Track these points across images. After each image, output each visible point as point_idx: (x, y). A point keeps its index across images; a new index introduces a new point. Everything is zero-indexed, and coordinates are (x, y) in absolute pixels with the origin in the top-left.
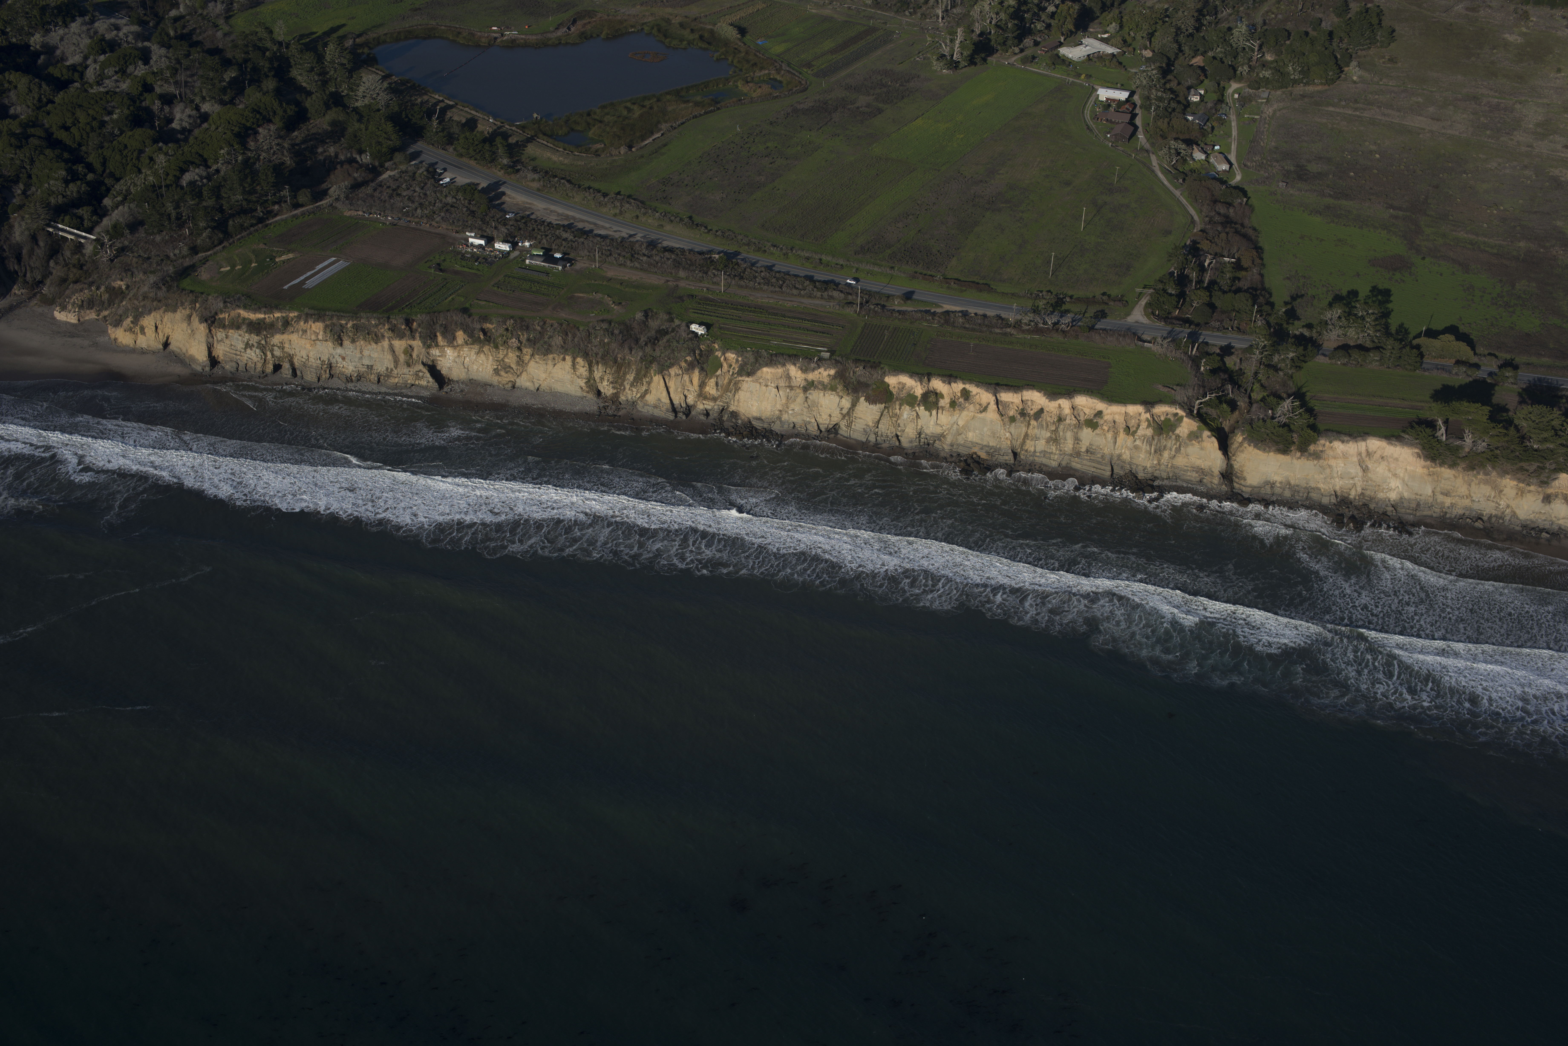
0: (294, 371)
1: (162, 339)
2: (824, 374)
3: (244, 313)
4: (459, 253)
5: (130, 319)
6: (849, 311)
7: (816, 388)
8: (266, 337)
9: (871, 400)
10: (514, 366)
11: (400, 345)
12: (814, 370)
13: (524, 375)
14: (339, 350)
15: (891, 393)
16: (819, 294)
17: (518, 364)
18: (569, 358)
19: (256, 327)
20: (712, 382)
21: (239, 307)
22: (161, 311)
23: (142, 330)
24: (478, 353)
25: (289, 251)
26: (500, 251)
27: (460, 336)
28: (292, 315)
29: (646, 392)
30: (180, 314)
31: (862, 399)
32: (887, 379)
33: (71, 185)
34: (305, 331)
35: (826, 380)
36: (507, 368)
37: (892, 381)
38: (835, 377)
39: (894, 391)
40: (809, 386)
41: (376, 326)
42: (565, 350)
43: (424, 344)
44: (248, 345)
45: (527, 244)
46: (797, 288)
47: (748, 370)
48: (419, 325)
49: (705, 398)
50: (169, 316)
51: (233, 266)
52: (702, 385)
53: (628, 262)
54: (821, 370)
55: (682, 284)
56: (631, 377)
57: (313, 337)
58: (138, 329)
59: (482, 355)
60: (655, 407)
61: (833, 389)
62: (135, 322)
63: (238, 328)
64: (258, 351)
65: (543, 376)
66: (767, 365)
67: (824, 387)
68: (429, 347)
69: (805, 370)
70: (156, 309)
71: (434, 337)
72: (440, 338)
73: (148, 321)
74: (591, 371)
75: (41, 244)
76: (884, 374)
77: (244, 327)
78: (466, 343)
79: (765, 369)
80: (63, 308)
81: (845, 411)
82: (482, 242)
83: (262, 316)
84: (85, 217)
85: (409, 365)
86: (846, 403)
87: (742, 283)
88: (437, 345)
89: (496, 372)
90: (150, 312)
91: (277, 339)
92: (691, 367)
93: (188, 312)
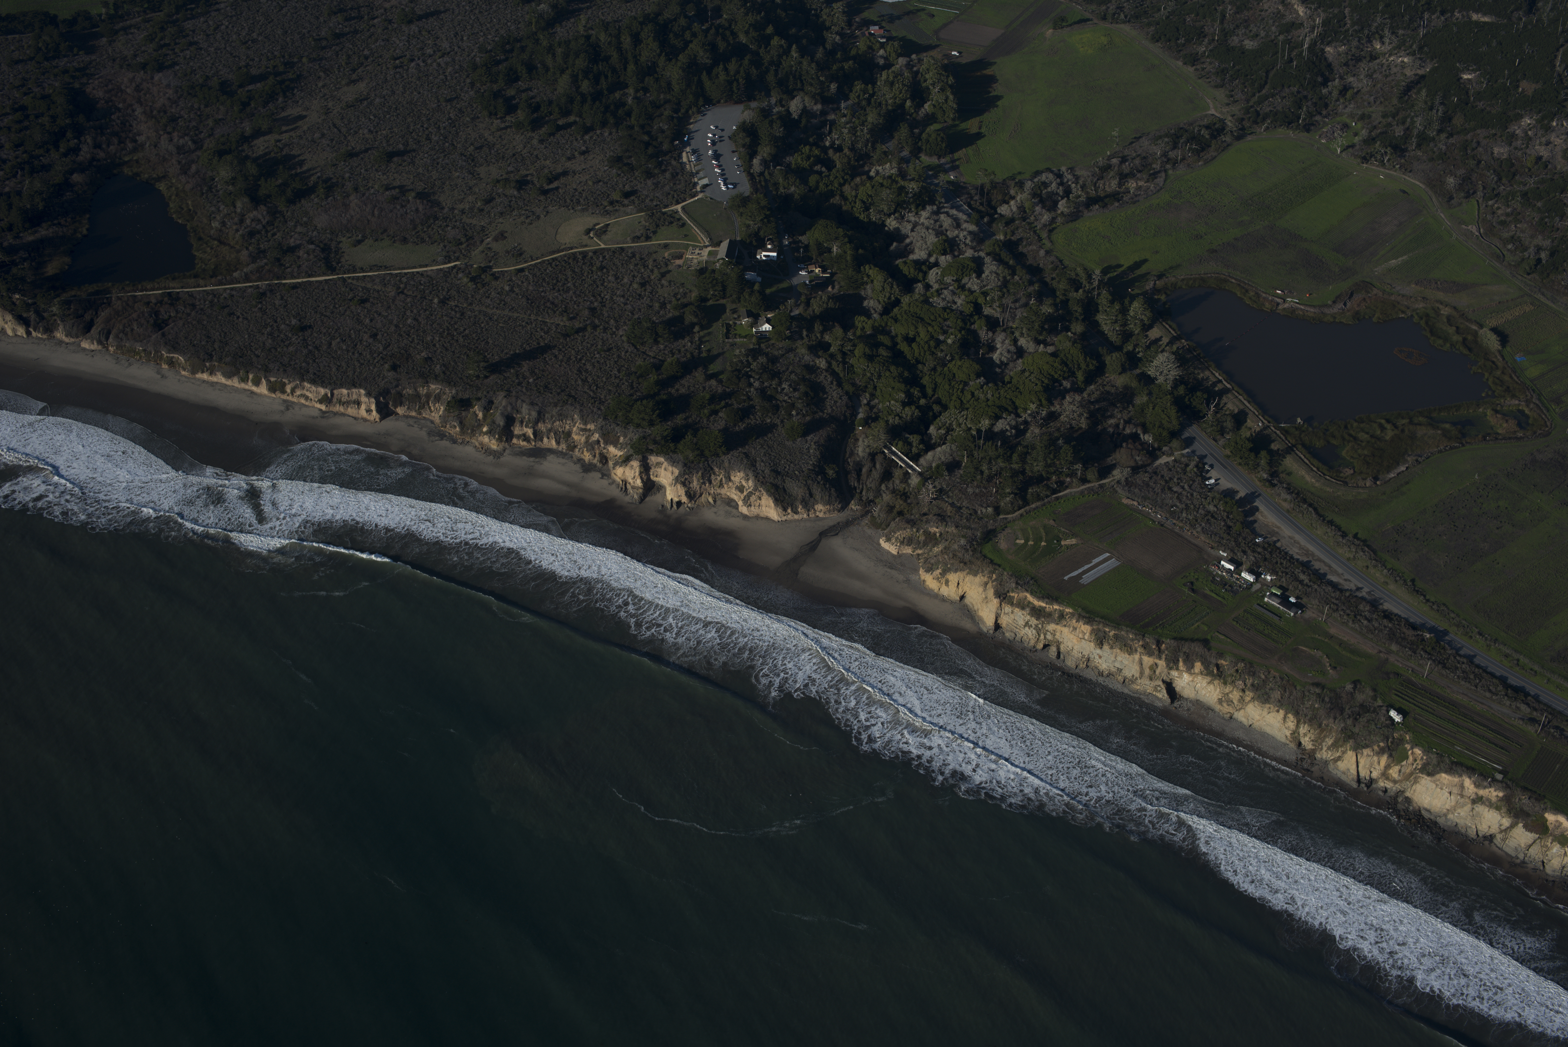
0: (1059, 653)
1: (960, 593)
2: (1494, 793)
3: (1030, 598)
4: (1210, 573)
5: (939, 571)
6: (1530, 729)
7: (1483, 803)
8: (1043, 623)
9: (1527, 827)
10: (1236, 702)
11: (1148, 660)
12: (1485, 788)
13: (1242, 712)
14: (1098, 651)
15: (1547, 828)
16: (1508, 703)
17: (1239, 701)
18: (1282, 712)
19: (1037, 613)
20: (1397, 768)
21: (1027, 591)
22: (965, 573)
23: (947, 583)
24: (1209, 683)
25: (1074, 535)
26: (1245, 580)
27: (1198, 666)
28: (1068, 610)
29: (1339, 759)
30: (979, 579)
31: (1521, 825)
32: (1546, 815)
33: (907, 409)
34: (1075, 629)
35: (1494, 799)
36: (1230, 702)
37: (1551, 818)
38: (1501, 800)
39: (1551, 827)
40: (1478, 800)
41: (1132, 640)
42: (1280, 704)
43: (1168, 665)
44: (1027, 624)
45: (1269, 578)
46: (1490, 691)
47: (1429, 770)
48: (1167, 649)
49: (1387, 778)
50: (970, 578)
51: (1027, 540)
52: (1387, 767)
53: (1350, 624)
54: (1492, 790)
55: (1392, 659)
56: (1329, 741)
57: (1081, 636)
58: (943, 581)
59: (1212, 686)
60: (1344, 773)
61: (1498, 808)
62: (943, 574)
63: (1023, 608)
64: (1034, 631)
65: (1258, 718)
66: (1446, 772)
67: (1490, 805)
68: (1171, 669)
69: (1477, 786)
70: (962, 570)
71: (1176, 662)
72: (1181, 664)
73: (953, 577)
74: (1297, 726)
75: (878, 466)
76: (1545, 810)
77: (1028, 610)
78: (1201, 673)
79: (1443, 775)
80: (888, 540)
81: (1503, 828)
82: (1232, 568)
83: (1044, 605)
84: (914, 444)
85: (1151, 679)
86: (1506, 822)
87: (1444, 672)
88: (1177, 669)
89: (1220, 701)
90: (956, 571)
91: (1051, 627)
92: (1382, 751)
93: (986, 579)
